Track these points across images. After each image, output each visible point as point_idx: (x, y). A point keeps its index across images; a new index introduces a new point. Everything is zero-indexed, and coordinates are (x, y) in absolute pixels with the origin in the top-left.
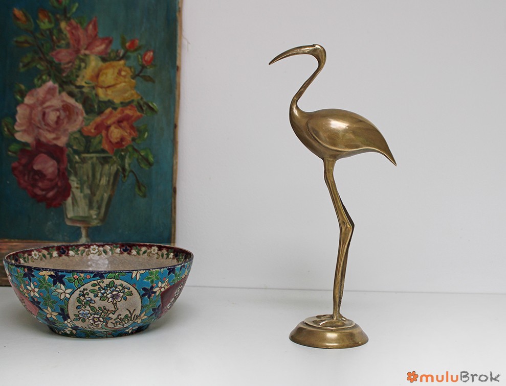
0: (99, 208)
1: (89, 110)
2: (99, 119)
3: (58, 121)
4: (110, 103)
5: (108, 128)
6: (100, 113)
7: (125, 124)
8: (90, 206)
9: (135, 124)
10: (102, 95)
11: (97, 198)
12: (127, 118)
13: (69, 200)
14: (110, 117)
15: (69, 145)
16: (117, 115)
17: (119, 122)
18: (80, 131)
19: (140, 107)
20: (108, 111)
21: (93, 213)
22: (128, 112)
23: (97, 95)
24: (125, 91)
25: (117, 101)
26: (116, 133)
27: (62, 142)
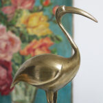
0: (30, 95)
1: (24, 41)
2: (29, 46)
3: (7, 47)
4: (34, 37)
5: (34, 50)
6: (30, 42)
7: (44, 48)
8: (25, 94)
9: (50, 48)
10: (31, 32)
11: (29, 90)
12: (45, 45)
13: (14, 91)
14: (35, 44)
15: (13, 60)
16: (39, 43)
17: (41, 47)
18: (19, 53)
19: (52, 38)
20: (34, 41)
21: (27, 98)
22: (46, 41)
23: (27, 32)
24: (43, 29)
25: (39, 35)
26: (39, 53)
27: (9, 59)
